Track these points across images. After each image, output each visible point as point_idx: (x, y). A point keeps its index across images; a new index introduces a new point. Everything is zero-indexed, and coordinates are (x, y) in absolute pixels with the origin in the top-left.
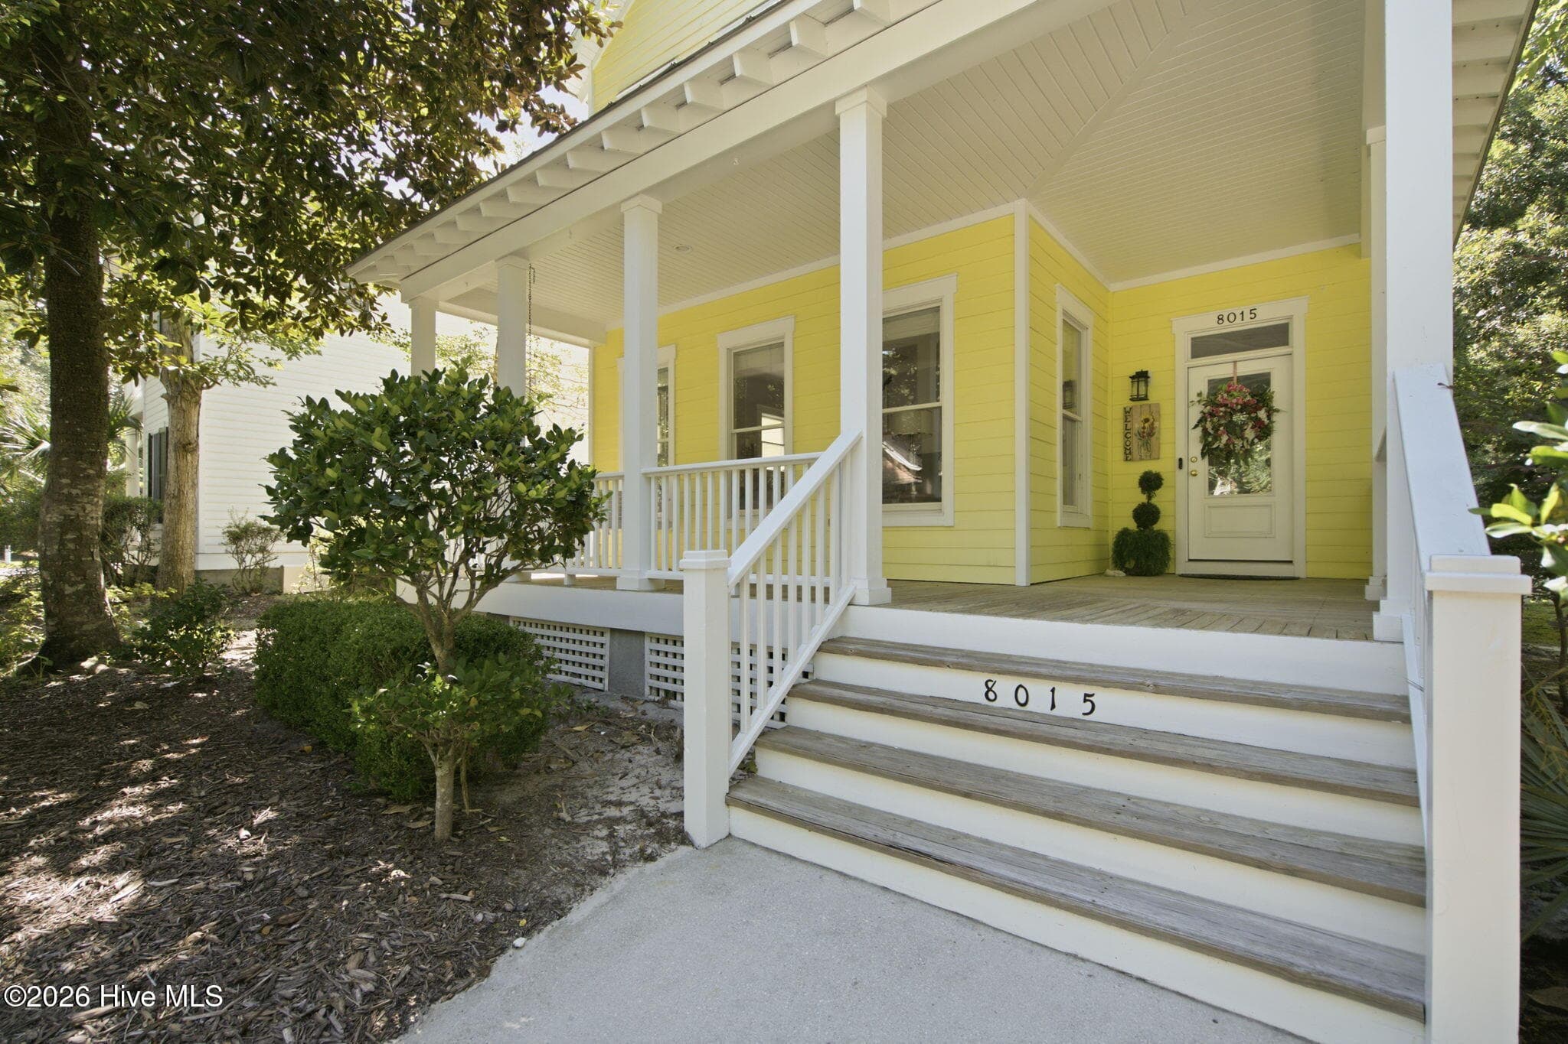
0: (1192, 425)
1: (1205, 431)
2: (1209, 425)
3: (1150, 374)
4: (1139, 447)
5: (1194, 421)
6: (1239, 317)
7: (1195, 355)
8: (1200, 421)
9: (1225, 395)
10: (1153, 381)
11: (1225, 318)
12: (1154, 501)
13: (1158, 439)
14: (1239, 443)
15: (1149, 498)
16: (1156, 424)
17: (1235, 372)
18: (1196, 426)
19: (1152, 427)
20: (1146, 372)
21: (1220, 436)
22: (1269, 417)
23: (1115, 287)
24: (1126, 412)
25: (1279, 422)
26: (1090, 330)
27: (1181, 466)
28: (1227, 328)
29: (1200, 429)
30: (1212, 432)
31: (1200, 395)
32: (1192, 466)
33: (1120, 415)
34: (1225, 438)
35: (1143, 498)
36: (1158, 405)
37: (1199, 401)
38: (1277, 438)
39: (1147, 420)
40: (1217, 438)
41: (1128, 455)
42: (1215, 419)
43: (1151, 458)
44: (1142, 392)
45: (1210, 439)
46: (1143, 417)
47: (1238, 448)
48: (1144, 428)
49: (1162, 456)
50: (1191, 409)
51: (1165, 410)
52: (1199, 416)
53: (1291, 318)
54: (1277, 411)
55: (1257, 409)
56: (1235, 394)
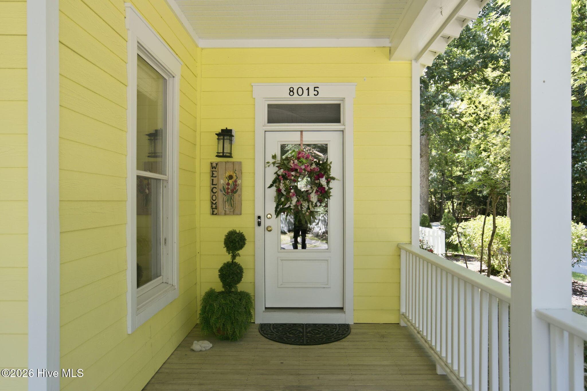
0: (268, 185)
1: (279, 191)
2: (282, 186)
3: (233, 133)
4: (224, 202)
5: (269, 182)
6: (306, 92)
7: (271, 120)
8: (274, 182)
9: (296, 161)
10: (237, 138)
11: (295, 91)
12: (237, 260)
13: (240, 196)
14: (305, 205)
15: (234, 257)
16: (239, 182)
17: (302, 140)
18: (271, 186)
19: (235, 184)
20: (230, 131)
21: (291, 197)
22: (328, 183)
23: (202, 43)
24: (213, 168)
25: (335, 187)
26: (176, 78)
27: (259, 224)
28: (296, 100)
29: (274, 189)
30: (285, 193)
31: (274, 157)
32: (268, 223)
33: (207, 169)
34: (294, 200)
35: (227, 258)
36: (240, 163)
37: (274, 163)
38: (334, 201)
39: (231, 177)
40: (288, 199)
41: (214, 210)
42: (287, 182)
43: (234, 213)
44: (227, 150)
45: (283, 199)
46: (228, 174)
47: (304, 209)
48: (228, 184)
49: (242, 212)
50: (267, 169)
51: (246, 168)
52: (274, 177)
53: (343, 100)
54: (334, 179)
55: (320, 176)
56: (304, 161)
